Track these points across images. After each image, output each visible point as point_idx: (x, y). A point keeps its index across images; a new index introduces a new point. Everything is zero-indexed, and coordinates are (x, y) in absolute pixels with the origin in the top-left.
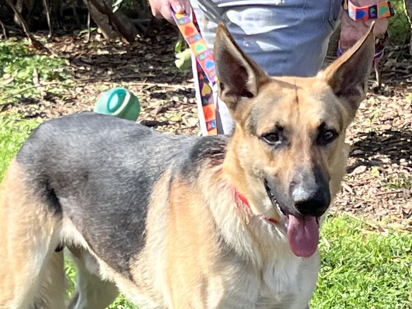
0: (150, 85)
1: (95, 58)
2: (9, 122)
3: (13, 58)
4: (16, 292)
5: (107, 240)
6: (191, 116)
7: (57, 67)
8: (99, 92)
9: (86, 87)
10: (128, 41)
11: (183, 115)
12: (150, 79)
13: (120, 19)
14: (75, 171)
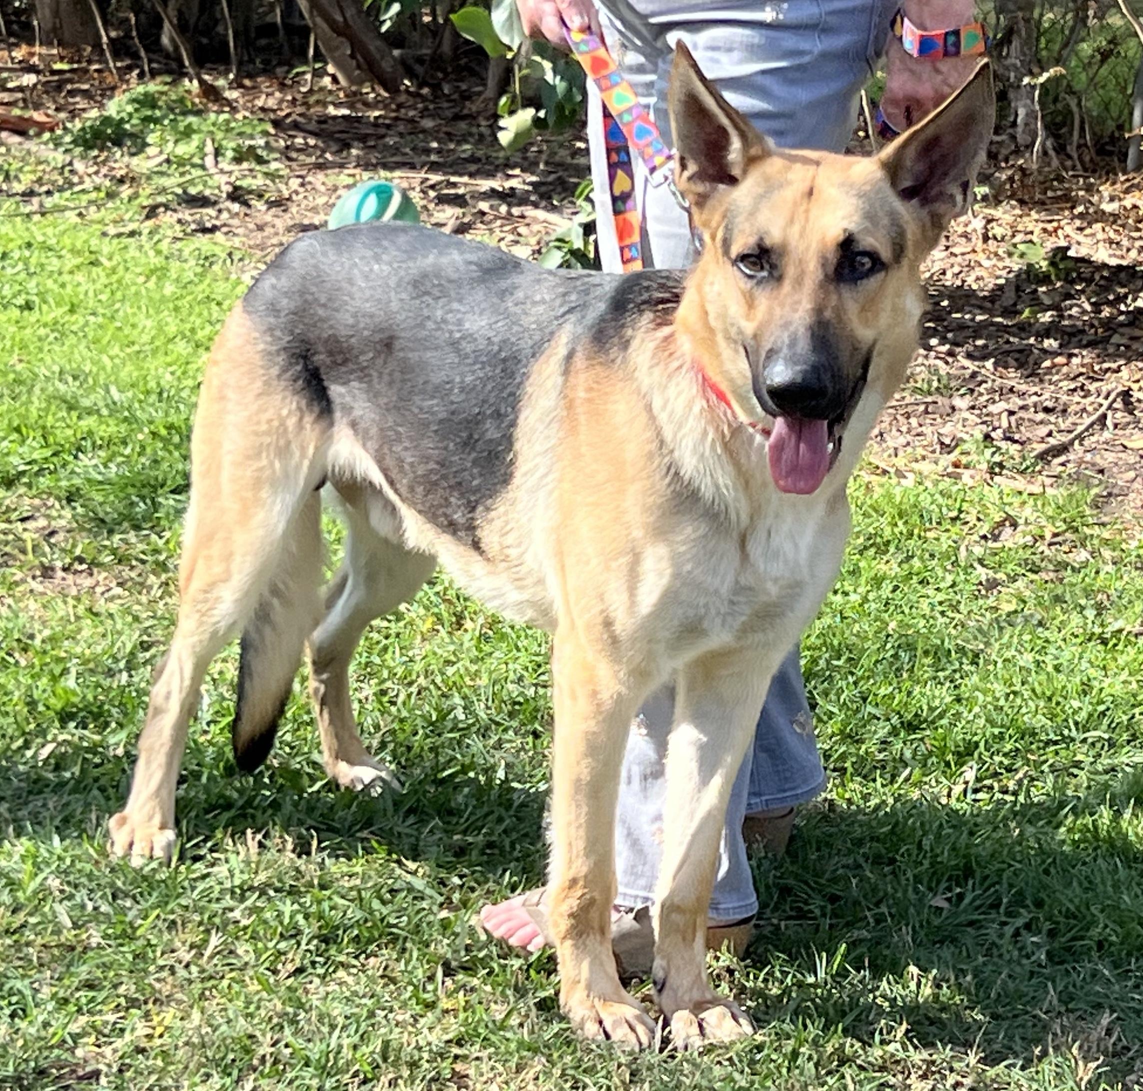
0: (435, 178)
1: (325, 122)
2: (159, 241)
3: (165, 117)
4: (235, 567)
5: (431, 471)
6: (517, 242)
7: (252, 137)
8: (335, 189)
9: (308, 179)
10: (386, 90)
11: (503, 239)
12: (434, 167)
13: (372, 48)
14: (366, 333)
